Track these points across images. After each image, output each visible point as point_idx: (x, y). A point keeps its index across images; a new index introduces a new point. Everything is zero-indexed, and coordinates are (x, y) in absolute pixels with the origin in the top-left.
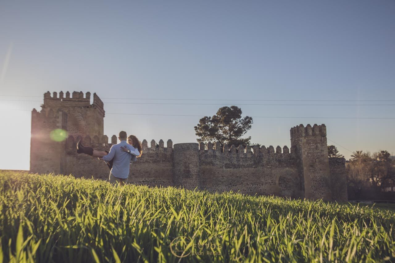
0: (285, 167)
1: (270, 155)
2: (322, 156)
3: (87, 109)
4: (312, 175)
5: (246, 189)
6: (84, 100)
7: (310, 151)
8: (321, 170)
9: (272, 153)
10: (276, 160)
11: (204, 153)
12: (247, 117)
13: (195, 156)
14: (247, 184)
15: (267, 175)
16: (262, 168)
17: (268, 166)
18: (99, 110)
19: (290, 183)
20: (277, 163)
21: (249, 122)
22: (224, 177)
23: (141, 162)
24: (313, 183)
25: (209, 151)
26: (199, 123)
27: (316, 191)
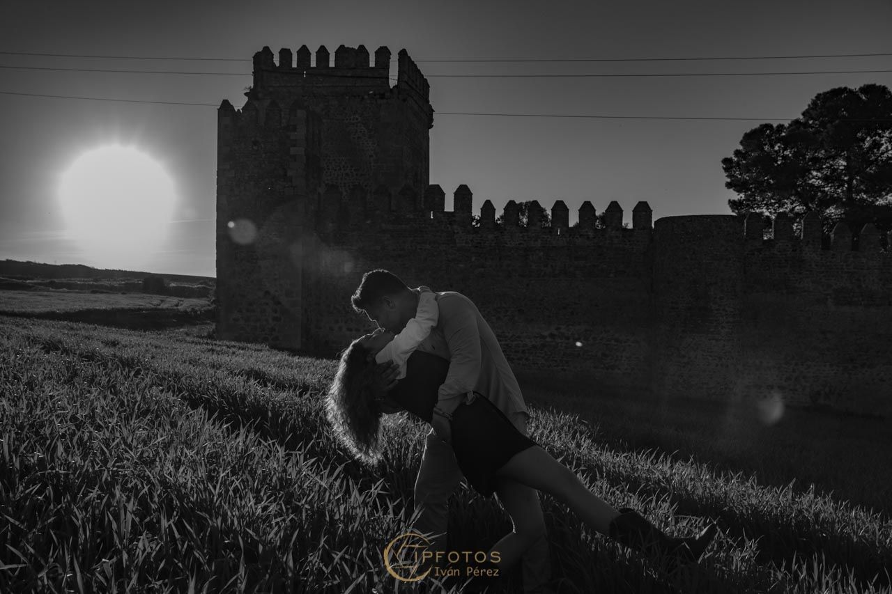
3: (380, 102)
6: (370, 75)
11: (760, 251)
13: (729, 260)
18: (416, 107)
22: (829, 336)
25: (780, 245)
26: (741, 148)
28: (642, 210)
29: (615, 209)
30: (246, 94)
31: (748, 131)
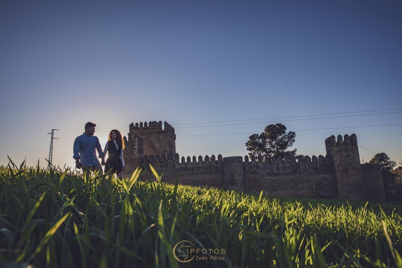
0: (321, 173)
1: (306, 163)
2: (354, 162)
3: (160, 134)
4: (345, 180)
5: (286, 194)
6: (157, 128)
7: (342, 159)
8: (354, 175)
9: (308, 162)
10: (312, 167)
11: (248, 165)
12: (290, 132)
13: (239, 167)
14: (287, 189)
15: (305, 182)
16: (300, 175)
17: (305, 174)
18: (170, 135)
19: (326, 188)
20: (313, 170)
21: (293, 136)
22: (267, 184)
23: (198, 174)
24: (346, 187)
25: (253, 163)
26: (249, 140)
27: (350, 194)
28: (220, 156)
29: (213, 156)
30: (128, 134)
31: (250, 136)
